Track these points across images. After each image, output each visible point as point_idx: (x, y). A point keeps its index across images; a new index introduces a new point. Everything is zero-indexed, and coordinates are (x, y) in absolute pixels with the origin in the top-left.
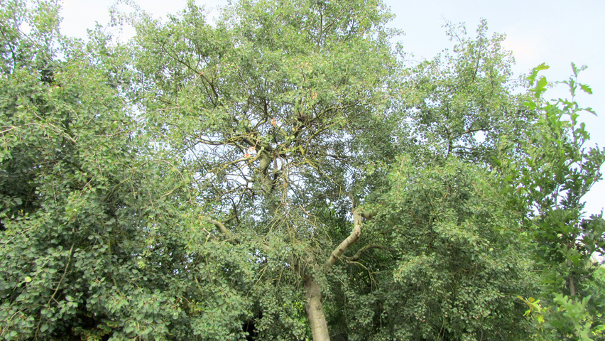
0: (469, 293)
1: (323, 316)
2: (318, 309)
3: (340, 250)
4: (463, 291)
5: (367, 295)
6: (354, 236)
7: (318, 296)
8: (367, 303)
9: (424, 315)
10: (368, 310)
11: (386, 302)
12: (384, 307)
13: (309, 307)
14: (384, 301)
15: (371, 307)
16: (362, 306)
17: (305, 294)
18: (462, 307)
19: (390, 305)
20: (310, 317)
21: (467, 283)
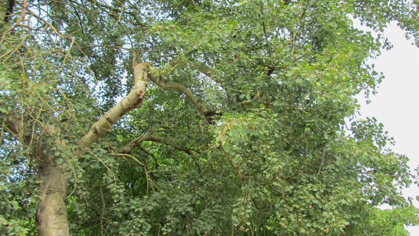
0: (313, 193)
1: (66, 225)
2: (59, 213)
3: (108, 119)
4: (305, 189)
5: (141, 198)
6: (135, 96)
7: (61, 192)
8: (141, 209)
9: (249, 220)
10: (142, 221)
11: (171, 210)
12: (168, 217)
13: (43, 209)
14: (168, 209)
15: (146, 218)
16: (132, 215)
17: (38, 185)
18: (303, 213)
19: (177, 215)
20: (43, 225)
21: (308, 179)
